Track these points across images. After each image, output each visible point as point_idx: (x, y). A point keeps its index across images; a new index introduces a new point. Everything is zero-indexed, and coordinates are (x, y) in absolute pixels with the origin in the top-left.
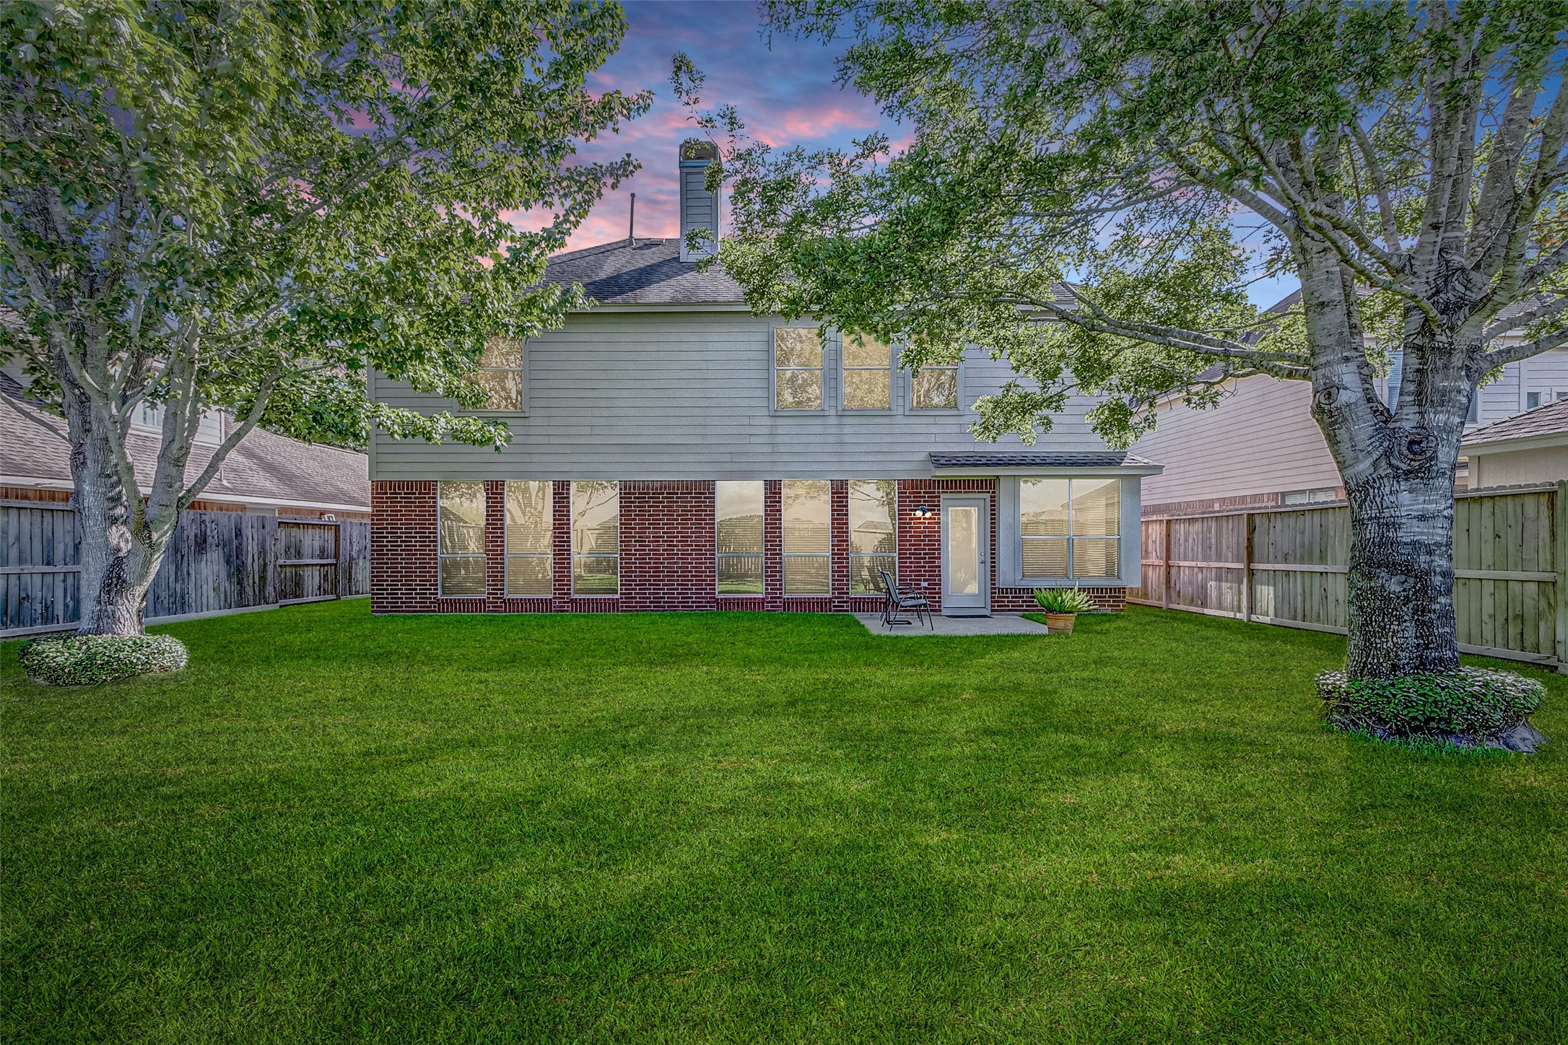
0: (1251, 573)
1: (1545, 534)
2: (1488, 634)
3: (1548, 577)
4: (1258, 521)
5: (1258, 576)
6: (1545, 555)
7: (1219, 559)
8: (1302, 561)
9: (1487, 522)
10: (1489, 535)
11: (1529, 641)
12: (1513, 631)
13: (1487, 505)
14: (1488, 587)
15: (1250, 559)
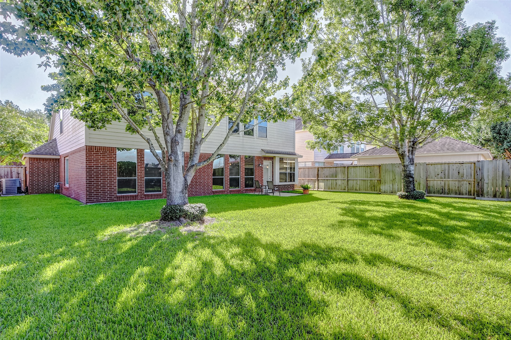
0: (318, 180)
1: (378, 172)
2: (369, 189)
3: (379, 179)
4: (319, 169)
5: (320, 181)
6: (378, 176)
7: (309, 177)
8: (331, 177)
9: (369, 170)
10: (369, 172)
11: (376, 190)
12: (373, 188)
13: (369, 167)
14: (369, 181)
15: (318, 177)
